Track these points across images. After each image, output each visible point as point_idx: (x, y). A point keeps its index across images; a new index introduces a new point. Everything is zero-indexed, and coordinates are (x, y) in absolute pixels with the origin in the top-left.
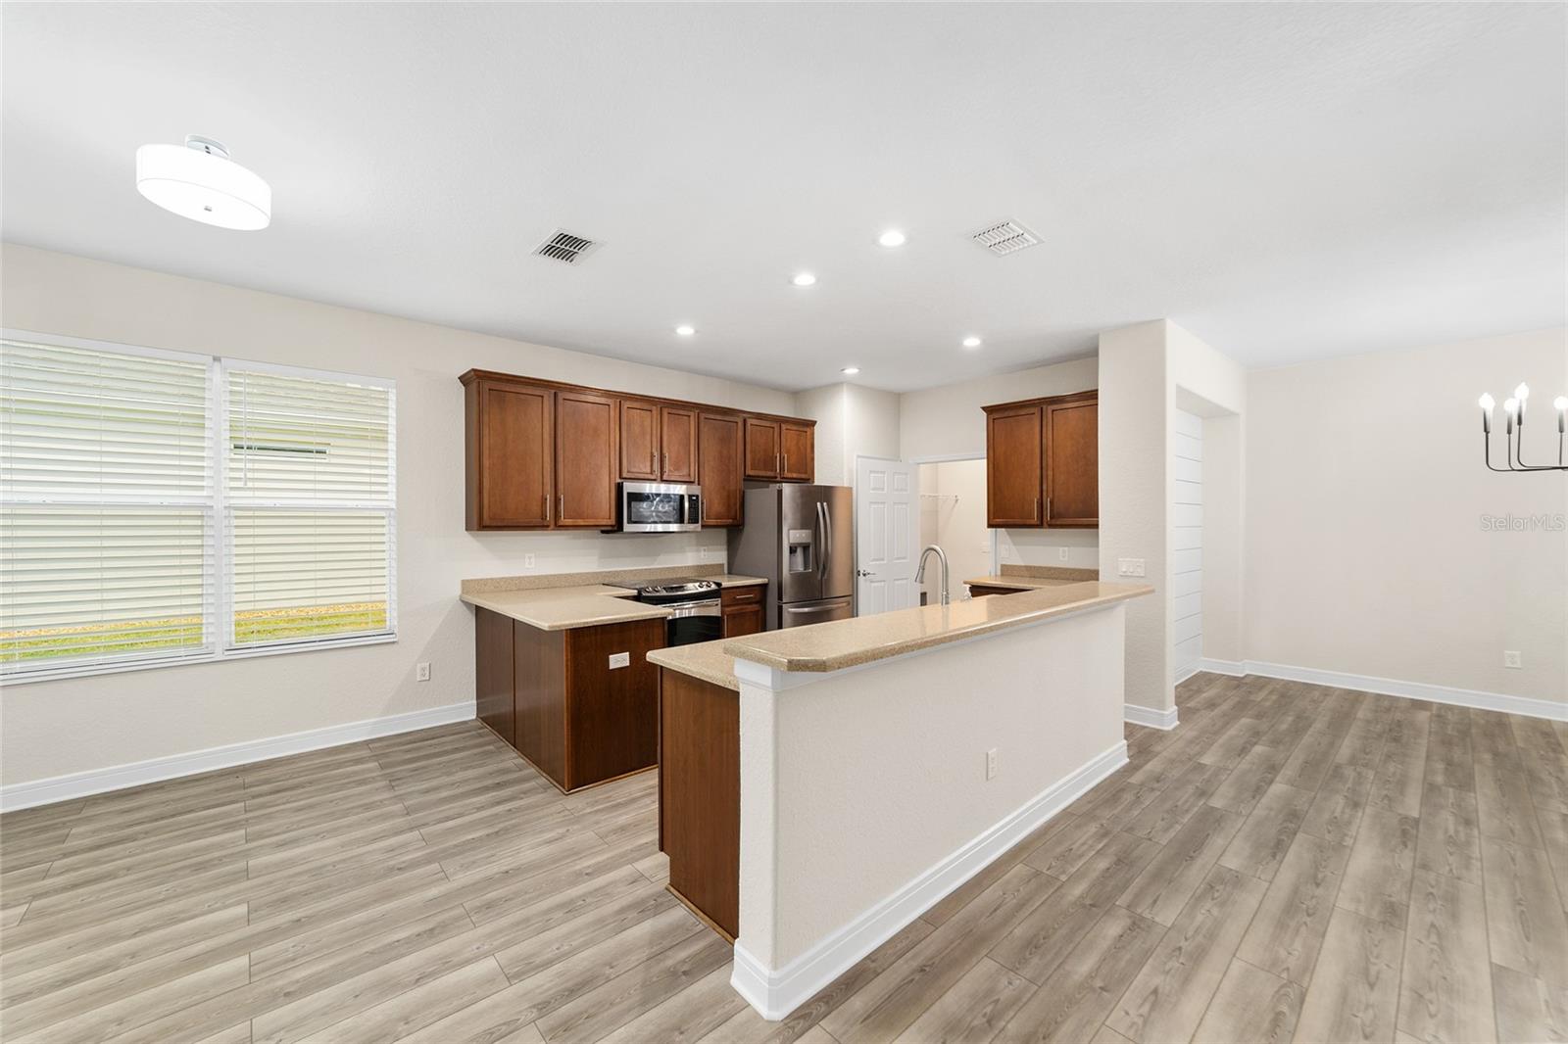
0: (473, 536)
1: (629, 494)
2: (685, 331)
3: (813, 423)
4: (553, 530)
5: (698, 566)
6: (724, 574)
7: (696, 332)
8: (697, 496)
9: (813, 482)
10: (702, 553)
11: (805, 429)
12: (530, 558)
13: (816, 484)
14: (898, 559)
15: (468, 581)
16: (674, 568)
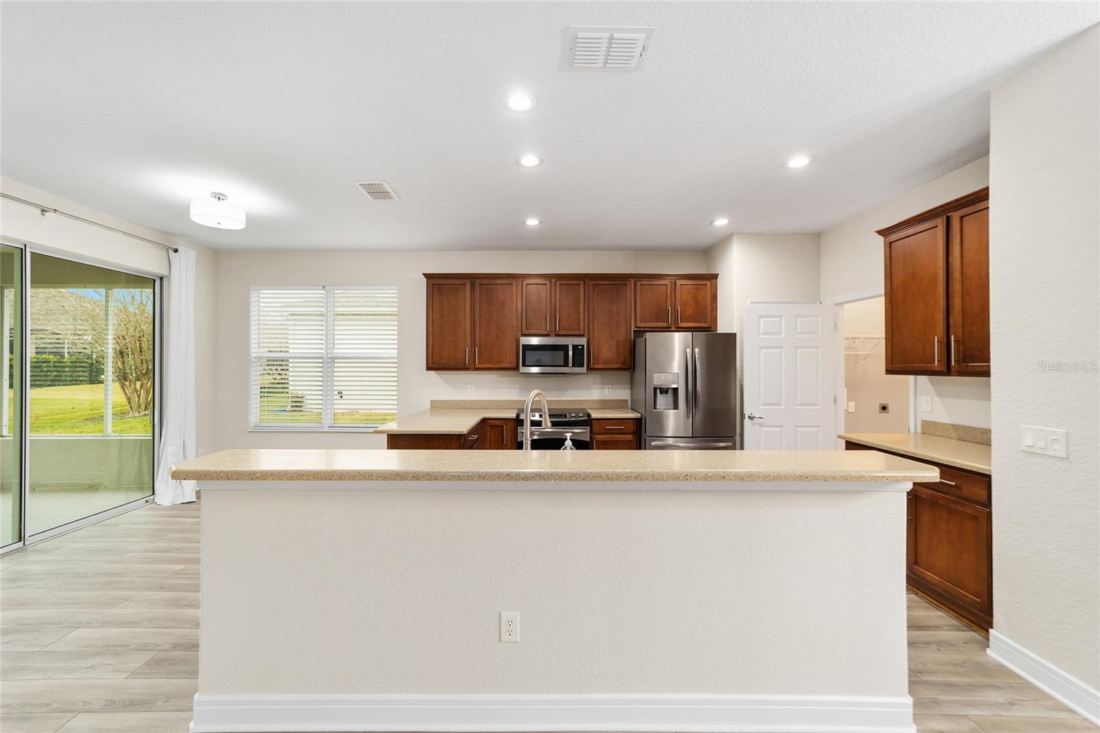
0: (437, 373)
1: (523, 345)
2: (532, 222)
3: (715, 276)
4: (473, 370)
5: (602, 400)
6: (628, 408)
7: (541, 222)
8: (583, 346)
9: (717, 330)
10: (607, 390)
11: (705, 282)
12: (471, 388)
13: (718, 332)
14: (800, 405)
15: (435, 401)
16: (580, 401)
